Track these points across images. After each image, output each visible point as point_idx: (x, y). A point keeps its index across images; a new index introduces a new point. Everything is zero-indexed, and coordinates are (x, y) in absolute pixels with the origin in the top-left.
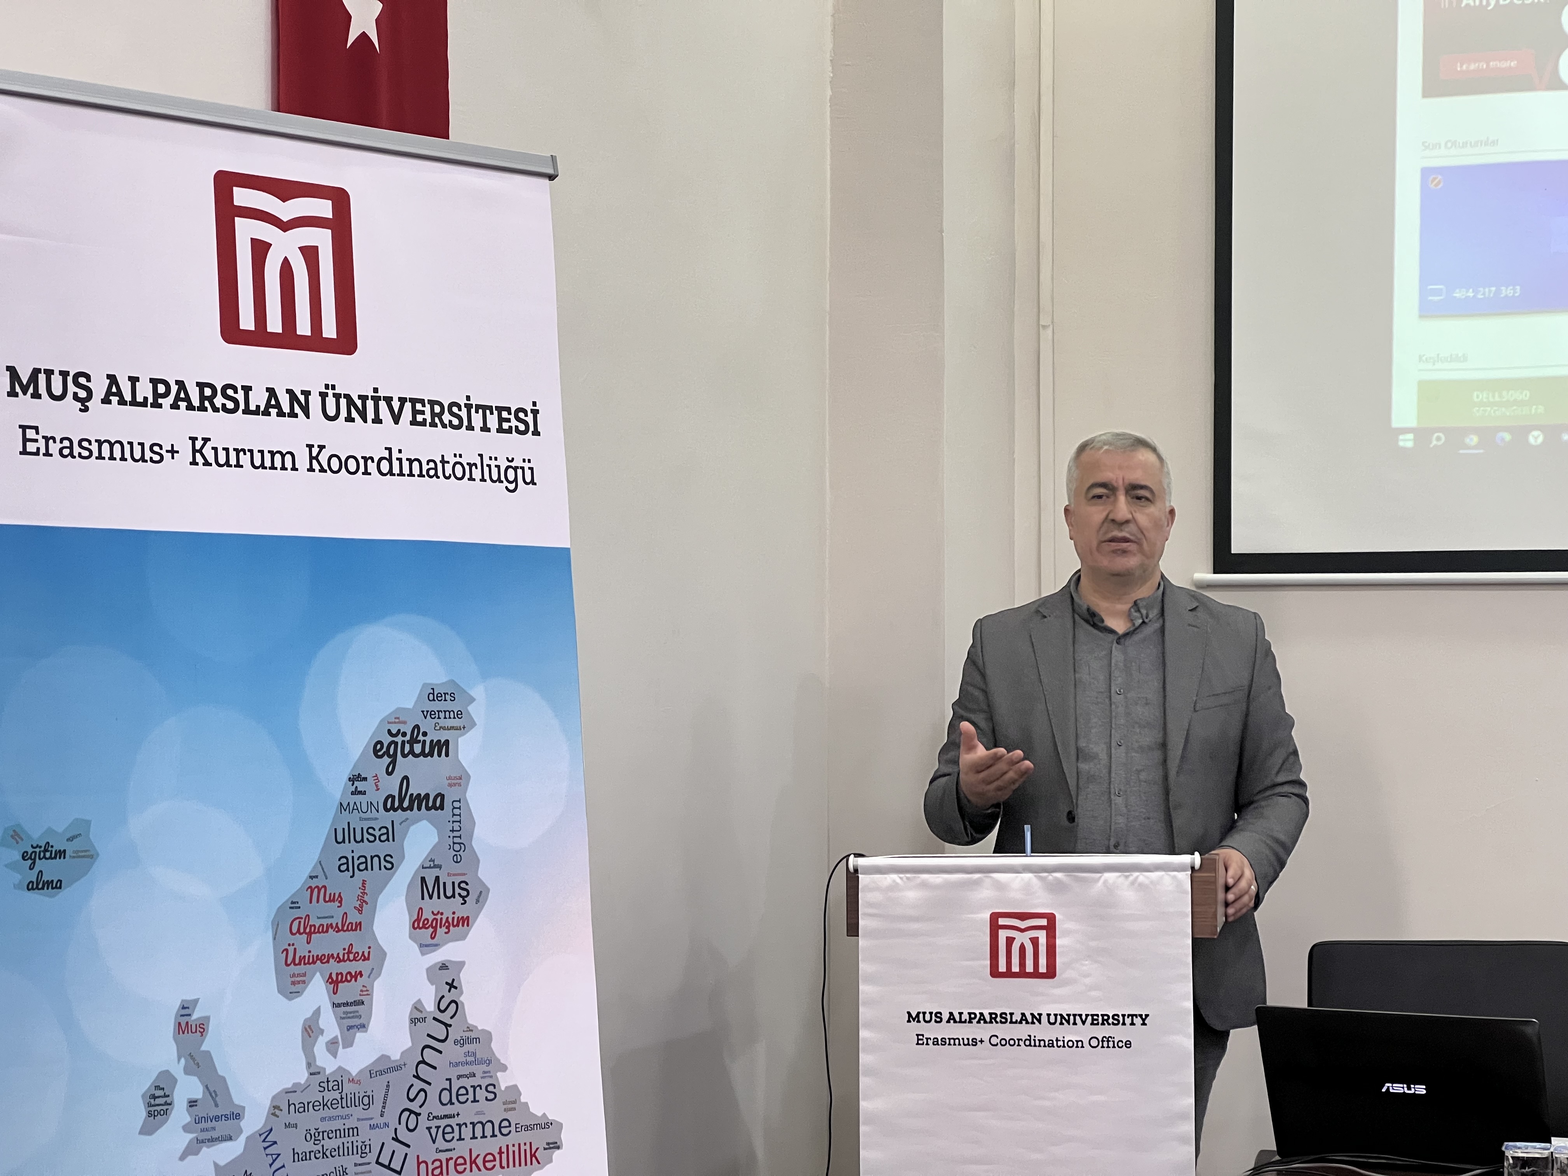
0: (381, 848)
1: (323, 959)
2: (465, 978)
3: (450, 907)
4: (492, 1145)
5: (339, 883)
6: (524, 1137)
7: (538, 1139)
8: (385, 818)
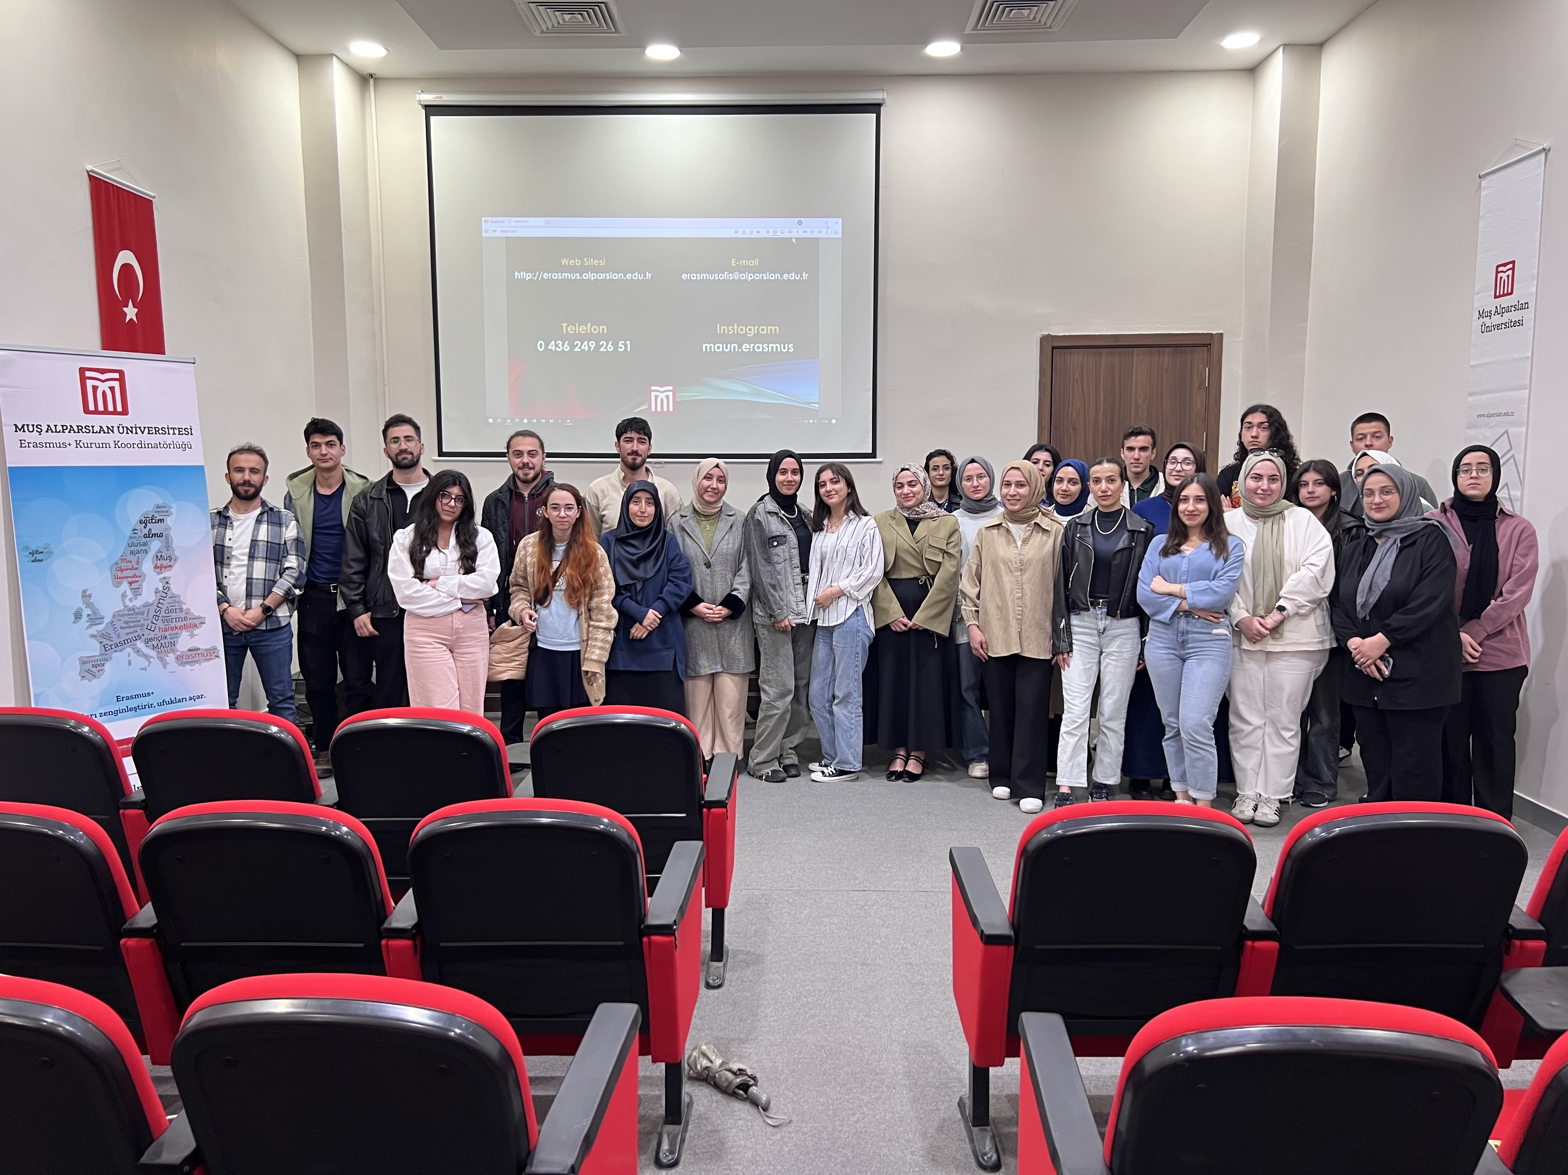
0: (143, 548)
1: (127, 577)
2: (171, 581)
3: (165, 563)
4: (182, 624)
5: (130, 557)
6: (192, 621)
7: (197, 622)
8: (145, 540)
